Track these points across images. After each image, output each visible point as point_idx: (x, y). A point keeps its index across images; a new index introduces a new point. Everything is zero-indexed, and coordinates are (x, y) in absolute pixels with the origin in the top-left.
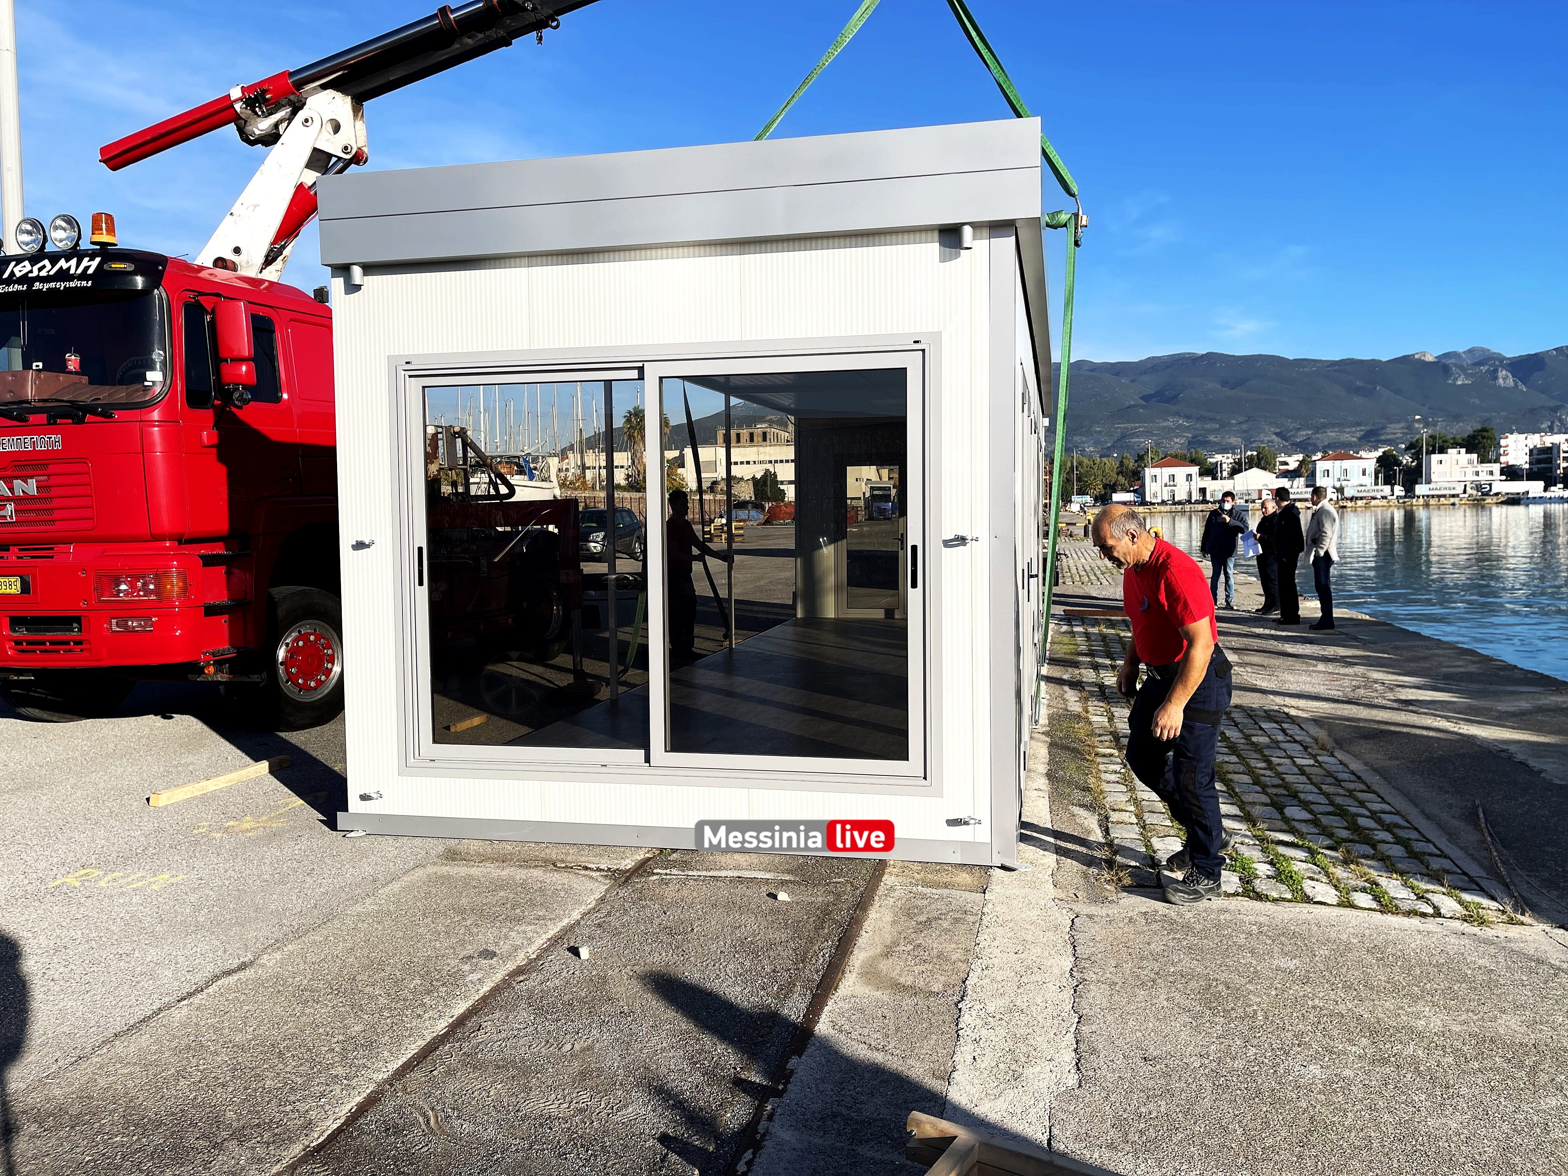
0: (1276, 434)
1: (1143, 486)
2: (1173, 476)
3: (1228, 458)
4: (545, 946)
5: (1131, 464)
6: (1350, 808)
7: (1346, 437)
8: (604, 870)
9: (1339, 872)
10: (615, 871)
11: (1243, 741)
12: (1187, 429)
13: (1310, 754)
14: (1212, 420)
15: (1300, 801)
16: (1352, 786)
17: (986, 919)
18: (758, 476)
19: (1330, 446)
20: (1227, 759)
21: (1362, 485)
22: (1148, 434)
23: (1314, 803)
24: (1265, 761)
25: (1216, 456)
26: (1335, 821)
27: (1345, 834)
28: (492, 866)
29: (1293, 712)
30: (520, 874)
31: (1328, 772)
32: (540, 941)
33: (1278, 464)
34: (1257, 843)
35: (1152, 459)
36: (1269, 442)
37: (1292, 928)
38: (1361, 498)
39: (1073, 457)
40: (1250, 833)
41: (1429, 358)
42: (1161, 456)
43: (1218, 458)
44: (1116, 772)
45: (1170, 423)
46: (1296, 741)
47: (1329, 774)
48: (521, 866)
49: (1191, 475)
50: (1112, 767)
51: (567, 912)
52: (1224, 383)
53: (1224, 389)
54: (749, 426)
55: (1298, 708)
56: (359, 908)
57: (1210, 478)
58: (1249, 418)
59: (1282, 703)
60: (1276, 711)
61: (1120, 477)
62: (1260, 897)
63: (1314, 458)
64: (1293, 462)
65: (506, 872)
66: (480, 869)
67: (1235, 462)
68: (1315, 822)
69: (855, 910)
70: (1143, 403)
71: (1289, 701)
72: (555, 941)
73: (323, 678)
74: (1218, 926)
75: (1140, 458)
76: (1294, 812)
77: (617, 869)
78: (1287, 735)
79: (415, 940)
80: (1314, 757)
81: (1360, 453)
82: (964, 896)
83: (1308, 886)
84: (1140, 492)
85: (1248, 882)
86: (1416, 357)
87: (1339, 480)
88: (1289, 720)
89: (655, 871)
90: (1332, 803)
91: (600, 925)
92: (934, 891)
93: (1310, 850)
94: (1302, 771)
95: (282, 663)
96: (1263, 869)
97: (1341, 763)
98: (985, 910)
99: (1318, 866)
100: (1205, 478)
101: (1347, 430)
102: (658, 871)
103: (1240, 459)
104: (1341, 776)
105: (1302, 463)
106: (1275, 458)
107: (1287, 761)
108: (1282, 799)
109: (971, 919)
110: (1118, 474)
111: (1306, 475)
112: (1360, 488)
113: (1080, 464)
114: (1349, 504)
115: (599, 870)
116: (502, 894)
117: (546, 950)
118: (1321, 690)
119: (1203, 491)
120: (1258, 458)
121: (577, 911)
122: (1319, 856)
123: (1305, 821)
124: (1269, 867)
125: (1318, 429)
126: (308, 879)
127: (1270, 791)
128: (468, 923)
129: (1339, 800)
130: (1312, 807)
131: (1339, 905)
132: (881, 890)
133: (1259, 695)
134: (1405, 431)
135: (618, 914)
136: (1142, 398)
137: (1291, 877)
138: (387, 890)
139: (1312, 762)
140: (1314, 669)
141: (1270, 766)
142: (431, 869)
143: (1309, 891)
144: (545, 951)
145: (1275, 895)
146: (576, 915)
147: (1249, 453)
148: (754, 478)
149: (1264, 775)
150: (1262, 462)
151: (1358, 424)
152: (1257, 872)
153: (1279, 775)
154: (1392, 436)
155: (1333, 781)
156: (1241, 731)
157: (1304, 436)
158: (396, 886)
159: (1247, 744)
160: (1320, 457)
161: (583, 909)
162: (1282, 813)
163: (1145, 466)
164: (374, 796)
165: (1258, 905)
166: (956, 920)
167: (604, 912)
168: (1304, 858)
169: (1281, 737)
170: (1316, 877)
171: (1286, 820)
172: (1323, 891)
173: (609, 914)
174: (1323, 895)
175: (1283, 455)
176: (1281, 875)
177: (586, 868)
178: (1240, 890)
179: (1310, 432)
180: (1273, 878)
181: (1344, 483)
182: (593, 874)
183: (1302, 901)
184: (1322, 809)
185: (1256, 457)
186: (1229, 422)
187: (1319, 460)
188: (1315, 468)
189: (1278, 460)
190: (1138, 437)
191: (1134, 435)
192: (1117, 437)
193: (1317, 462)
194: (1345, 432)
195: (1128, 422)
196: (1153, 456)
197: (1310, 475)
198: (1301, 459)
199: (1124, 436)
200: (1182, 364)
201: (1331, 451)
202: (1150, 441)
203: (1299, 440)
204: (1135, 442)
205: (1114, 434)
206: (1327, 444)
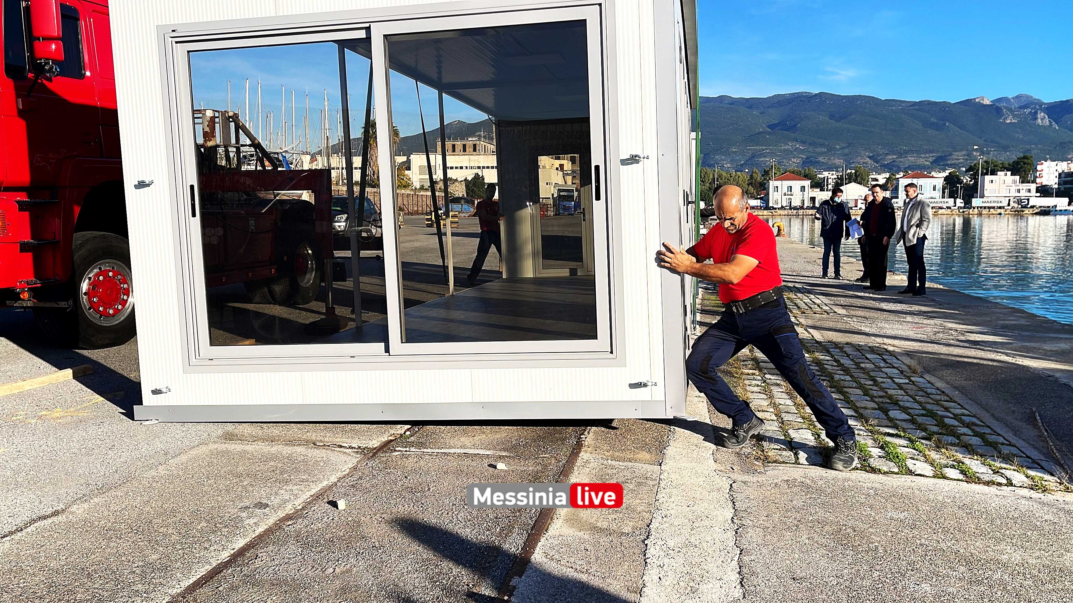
0: (869, 157)
1: (767, 194)
2: (791, 187)
3: (832, 175)
4: (308, 500)
5: (759, 177)
6: (938, 412)
7: (921, 161)
8: (355, 448)
9: (933, 455)
10: (364, 449)
11: (854, 366)
12: (802, 151)
13: (905, 376)
14: (822, 145)
15: (900, 406)
16: (938, 397)
17: (663, 484)
18: (469, 178)
19: (910, 168)
20: (842, 378)
21: (932, 198)
22: (772, 154)
23: (912, 409)
24: (871, 380)
25: (824, 173)
26: (927, 420)
27: (935, 429)
28: (263, 444)
29: (891, 348)
30: (288, 450)
31: (920, 388)
32: (306, 496)
33: (870, 180)
34: (870, 434)
35: (775, 174)
36: (864, 163)
37: (900, 492)
39: (714, 171)
40: (863, 428)
41: (987, 102)
42: (782, 172)
43: (826, 174)
44: (758, 386)
45: (789, 146)
46: (894, 367)
47: (921, 389)
48: (288, 444)
49: (804, 187)
50: (754, 382)
51: (326, 477)
52: (832, 117)
53: (832, 121)
54: (462, 139)
55: (894, 346)
56: (153, 473)
57: (819, 190)
58: (849, 144)
59: (882, 342)
60: (878, 347)
61: (750, 187)
62: (874, 470)
63: (898, 176)
64: (882, 179)
65: (274, 449)
66: (253, 446)
67: (838, 178)
68: (913, 421)
69: (559, 476)
70: (769, 130)
71: (886, 341)
72: (317, 497)
73: (120, 307)
74: (844, 490)
75: (766, 173)
76: (895, 414)
77: (366, 447)
78: (887, 363)
79: (201, 495)
80: (908, 378)
81: (932, 173)
82: (645, 467)
83: (910, 463)
84: (765, 199)
85: (864, 460)
86: (977, 100)
88: (888, 354)
89: (397, 449)
90: (924, 409)
91: (353, 486)
92: (621, 463)
93: (910, 440)
94: (900, 386)
95: (85, 294)
96: (876, 452)
97: (929, 382)
98: (662, 477)
99: (917, 450)
100: (815, 190)
101: (923, 156)
102: (399, 449)
103: (842, 176)
104: (929, 391)
105: (888, 180)
106: (868, 176)
107: (889, 380)
108: (886, 405)
109: (652, 483)
110: (748, 185)
111: (891, 189)
113: (720, 176)
115: (350, 447)
116: (272, 463)
117: (309, 503)
118: (911, 334)
119: (813, 199)
120: (856, 175)
121: (335, 476)
122: (918, 443)
123: (904, 420)
124: (880, 450)
125: (902, 154)
126: (110, 452)
127: (877, 400)
128: (245, 483)
129: (929, 407)
130: (910, 411)
131: (934, 477)
132: (579, 462)
133: (864, 337)
134: (966, 157)
135: (368, 478)
136: (769, 127)
137: (898, 457)
138: (177, 460)
139: (907, 381)
140: (904, 320)
141: (875, 383)
142: (212, 446)
143: (911, 467)
145: (885, 469)
146: (333, 479)
147: (849, 171)
148: (466, 180)
149: (871, 389)
150: (859, 178)
151: (931, 152)
152: (871, 453)
153: (882, 389)
154: (956, 161)
155: (924, 394)
156: (852, 360)
157: (890, 159)
158: (184, 458)
159: (857, 369)
160: (902, 176)
161: (339, 474)
162: (887, 415)
163: (770, 179)
164: (164, 390)
165: (872, 476)
166: (640, 484)
167: (356, 477)
168: (906, 445)
169: (882, 364)
170: (916, 457)
171: (890, 419)
172: (921, 467)
173: (361, 478)
174: (922, 470)
175: (874, 173)
176: (889, 456)
177: (341, 447)
178: (859, 466)
179: (895, 157)
180: (884, 457)
182: (347, 451)
183: (906, 474)
184: (917, 412)
185: (854, 174)
186: (835, 147)
187: (901, 178)
188: (898, 183)
189: (870, 177)
190: (765, 157)
191: (761, 155)
192: (749, 156)
193: (900, 179)
194: (921, 157)
195: (757, 145)
196: (775, 172)
197: (894, 189)
198: (888, 176)
199: (753, 156)
200: (801, 101)
201: (910, 172)
202: (774, 160)
203: (886, 163)
204: (763, 161)
205: (746, 154)
206: (907, 166)
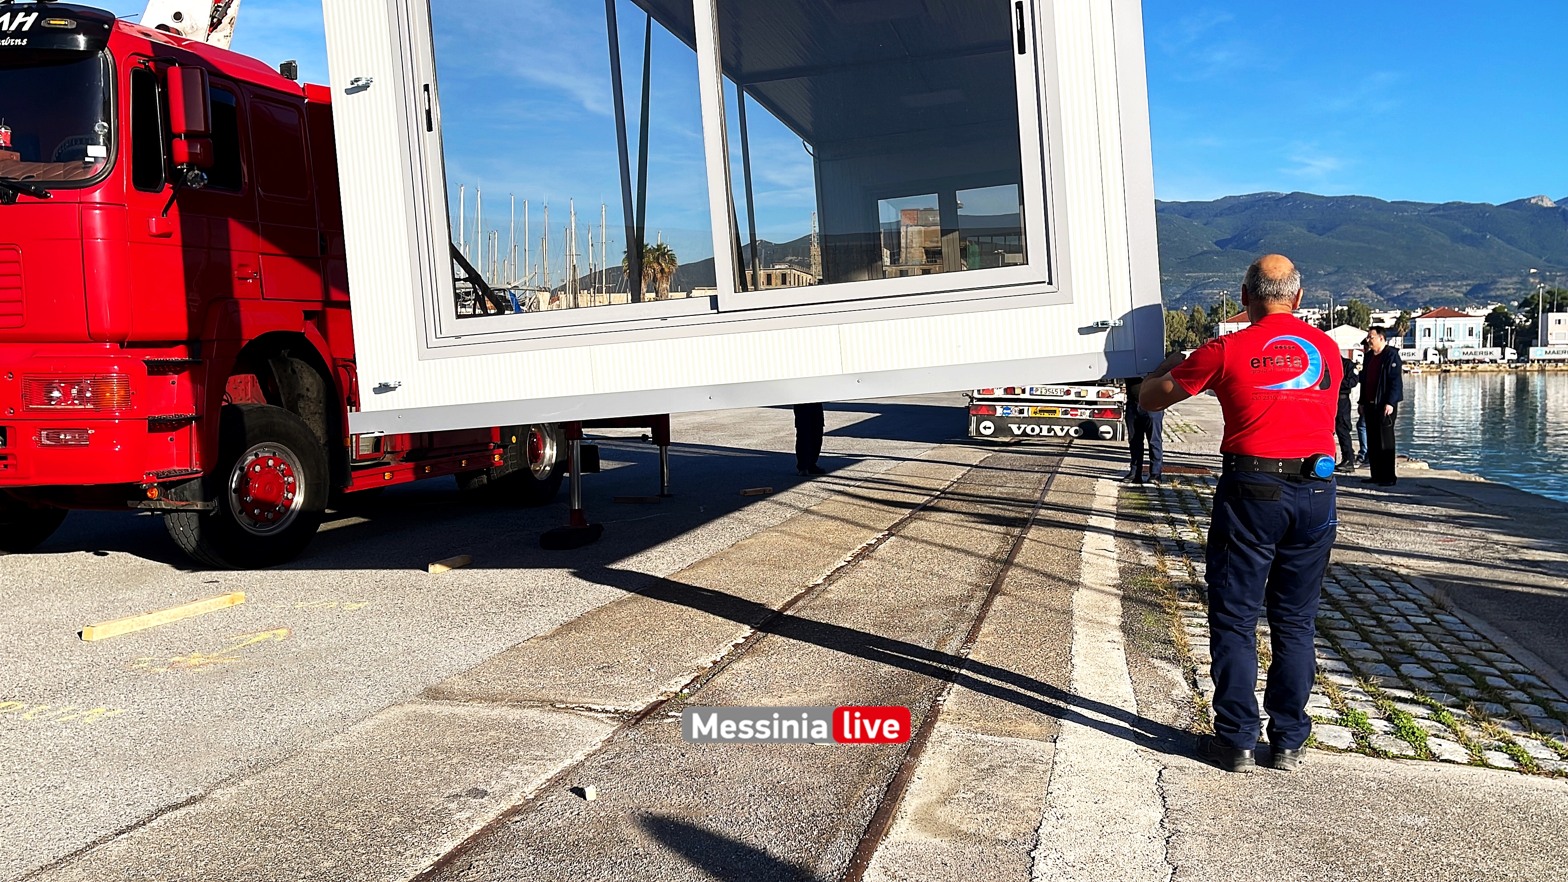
0: (1370, 287)
3: (1314, 313)
4: (544, 786)
5: (1203, 318)
6: (1476, 667)
7: (1450, 292)
8: (610, 712)
9: (1469, 731)
10: (623, 713)
11: (1347, 598)
13: (1425, 612)
15: (1416, 657)
16: (1477, 645)
17: (1058, 769)
19: (1432, 302)
20: (1329, 614)
21: (1467, 347)
22: (1223, 285)
23: (1435, 661)
24: (1373, 619)
26: (1459, 679)
27: (1472, 692)
28: (480, 705)
29: (1403, 571)
30: (513, 714)
31: (1448, 630)
32: (540, 780)
33: (1372, 320)
34: (1371, 699)
35: (1227, 313)
36: (1361, 296)
37: (1418, 785)
38: (1468, 362)
40: (1361, 690)
41: (1548, 203)
46: (1408, 600)
47: (1450, 633)
48: (514, 706)
50: (1196, 621)
51: (568, 753)
52: (1311, 228)
53: (1312, 234)
54: (766, 266)
55: (1408, 567)
56: (326, 744)
58: (1339, 268)
59: (1390, 562)
60: (1384, 569)
61: (1191, 333)
62: (1376, 753)
63: (1413, 315)
64: (1389, 320)
65: (497, 712)
66: (467, 709)
67: (1322, 318)
68: (1437, 680)
69: (905, 756)
70: (1218, 249)
71: (1396, 560)
72: (556, 782)
74: (1330, 781)
75: (1214, 312)
76: (1410, 669)
77: (626, 711)
78: (1397, 593)
79: (393, 777)
80: (1431, 615)
81: (1467, 309)
82: (1031, 745)
83: (1432, 743)
85: (1362, 738)
86: (1533, 201)
87: (1442, 340)
88: (1399, 579)
89: (670, 714)
90: (1454, 662)
91: (607, 767)
92: (996, 739)
93: (1432, 707)
94: (1418, 629)
95: (237, 490)
96: (1380, 725)
97: (1463, 622)
98: (1057, 759)
99: (1444, 724)
101: (1452, 284)
102: (673, 713)
103: (1328, 315)
104: (1463, 635)
105: (1399, 320)
106: (1368, 315)
107: (1401, 619)
108: (1395, 656)
109: (1042, 767)
110: (1188, 329)
111: (1404, 333)
112: (1466, 350)
114: (1453, 368)
115: (604, 711)
116: (493, 733)
117: (545, 790)
118: (1435, 550)
120: (1349, 314)
121: (581, 752)
122: (1444, 713)
123: (1424, 679)
124: (1386, 723)
125: (1417, 283)
126: (267, 715)
127: (1381, 648)
128: (455, 761)
129: (1462, 659)
130: (1433, 664)
131: (1470, 764)
132: (934, 735)
133: (1362, 554)
134: (1518, 286)
135: (628, 756)
136: (1217, 243)
137: (1413, 733)
138: (359, 727)
139: (1428, 620)
140: (1424, 529)
141: (1380, 623)
142: (409, 708)
143: (1434, 749)
144: (543, 792)
145: (1395, 751)
146: (579, 756)
147: (1339, 308)
149: (1373, 632)
150: (1354, 319)
151: (1464, 278)
152: (1372, 728)
153: (1390, 632)
154: (1504, 292)
155: (1455, 640)
156: (1344, 588)
157: (1402, 290)
158: (369, 724)
159: (1352, 601)
160: (1420, 314)
161: (588, 750)
162: (1397, 671)
163: (1219, 321)
165: (1375, 762)
166: (1024, 769)
167: (612, 753)
168: (1426, 716)
169: (1391, 595)
170: (1442, 734)
171: (1402, 677)
172: (1450, 749)
173: (618, 755)
174: (1451, 754)
175: (1377, 311)
176: (1399, 731)
177: (590, 710)
178: (1354, 746)
179: (1409, 286)
180: (1392, 734)
181: (1447, 344)
182: (599, 715)
183: (1427, 759)
184: (1443, 667)
185: (1346, 312)
186: (1316, 273)
187: (1419, 317)
188: (1415, 326)
189: (1371, 316)
190: (1212, 288)
191: (1205, 286)
192: (1188, 287)
193: (1416, 319)
194: (1449, 286)
195: (1201, 271)
196: (1228, 310)
197: (1409, 334)
198: (1398, 315)
199: (1195, 287)
200: (1264, 205)
201: (1432, 309)
202: (1225, 292)
203: (1396, 295)
204: (1208, 294)
205: (1184, 284)
206: (1428, 299)
